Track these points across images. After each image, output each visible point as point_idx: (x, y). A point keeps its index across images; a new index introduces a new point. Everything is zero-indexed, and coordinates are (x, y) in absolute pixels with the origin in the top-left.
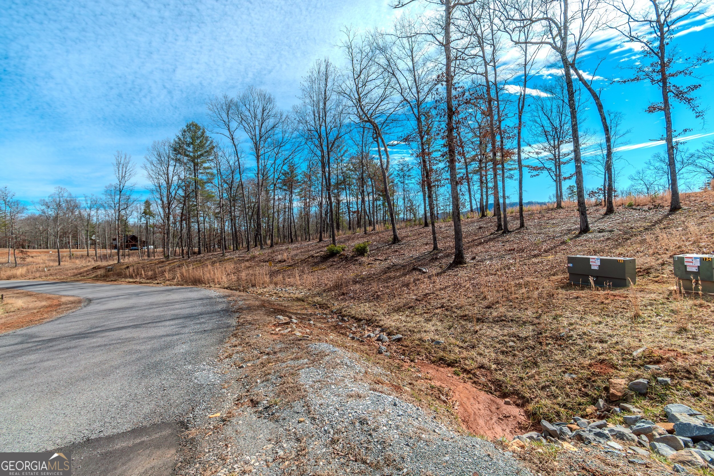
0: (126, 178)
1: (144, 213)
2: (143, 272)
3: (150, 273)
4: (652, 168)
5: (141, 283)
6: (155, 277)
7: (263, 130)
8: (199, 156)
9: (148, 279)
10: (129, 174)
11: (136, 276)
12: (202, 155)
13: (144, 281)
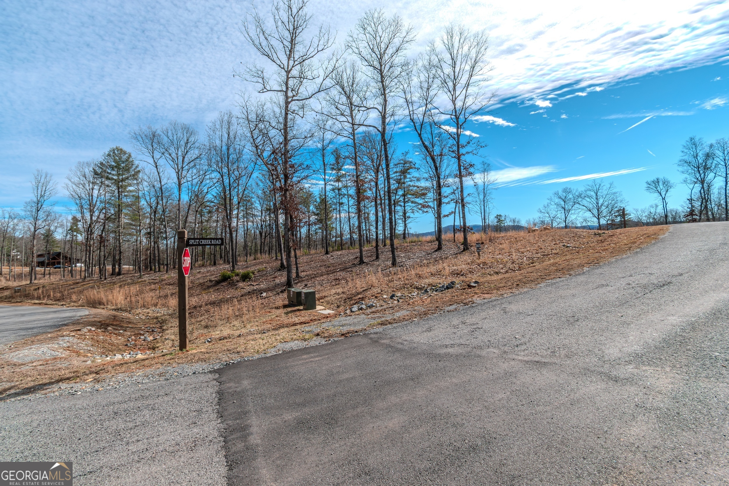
0: (45, 197)
1: (70, 229)
2: (52, 293)
3: (59, 295)
4: (553, 203)
5: (46, 304)
6: (63, 299)
7: (186, 160)
8: (123, 180)
9: (55, 301)
10: (49, 193)
11: (44, 297)
12: (127, 178)
13: (50, 302)
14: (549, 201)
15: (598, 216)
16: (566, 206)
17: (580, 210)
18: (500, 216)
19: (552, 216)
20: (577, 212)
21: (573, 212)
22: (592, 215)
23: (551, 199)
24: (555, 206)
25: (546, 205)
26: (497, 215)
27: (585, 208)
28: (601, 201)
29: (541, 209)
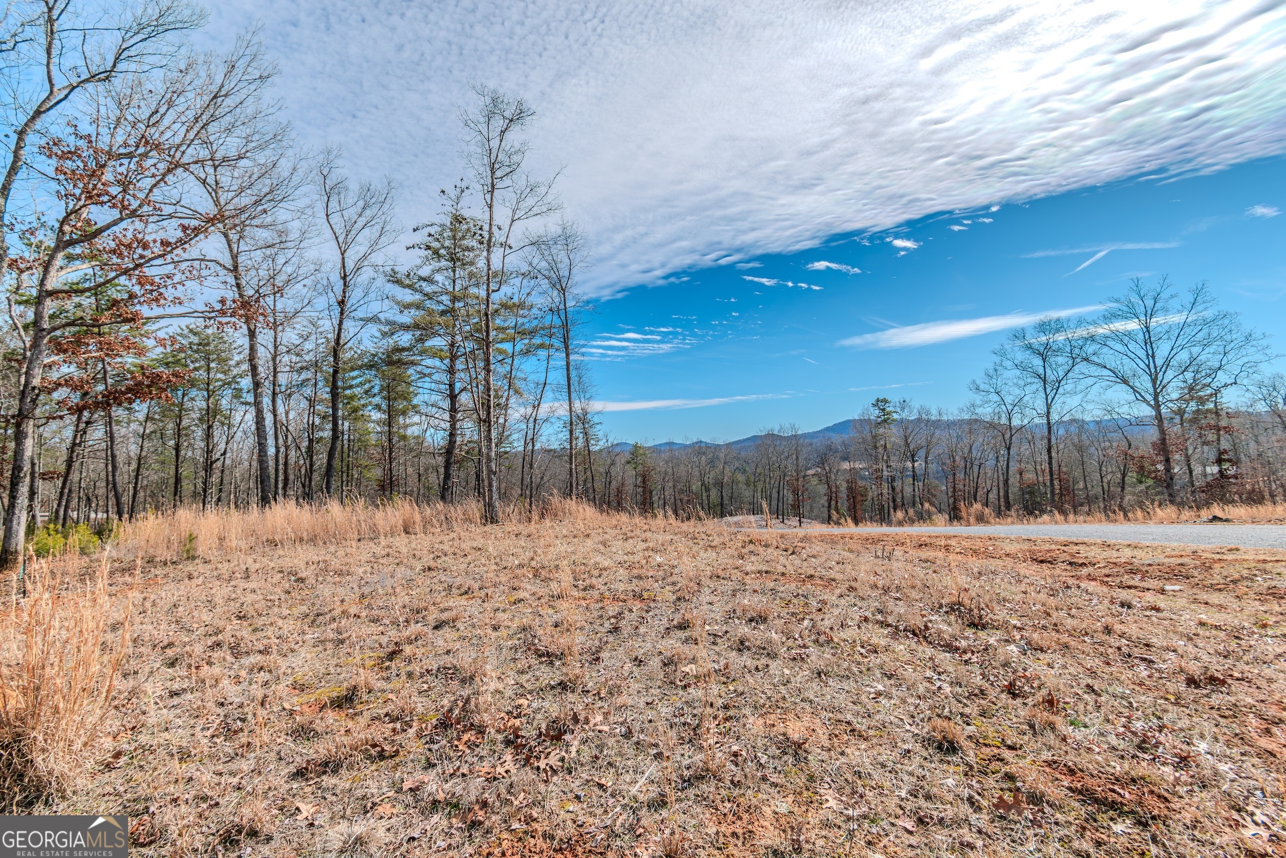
14: (997, 359)
15: (1156, 398)
16: (1048, 371)
17: (1090, 381)
18: (885, 401)
19: (1009, 400)
20: (1081, 386)
21: (1069, 387)
22: (1132, 397)
23: (1002, 353)
24: (1018, 372)
25: (991, 372)
26: (878, 400)
27: (1106, 372)
28: (1162, 350)
29: (979, 382)
